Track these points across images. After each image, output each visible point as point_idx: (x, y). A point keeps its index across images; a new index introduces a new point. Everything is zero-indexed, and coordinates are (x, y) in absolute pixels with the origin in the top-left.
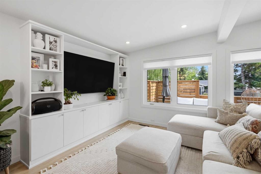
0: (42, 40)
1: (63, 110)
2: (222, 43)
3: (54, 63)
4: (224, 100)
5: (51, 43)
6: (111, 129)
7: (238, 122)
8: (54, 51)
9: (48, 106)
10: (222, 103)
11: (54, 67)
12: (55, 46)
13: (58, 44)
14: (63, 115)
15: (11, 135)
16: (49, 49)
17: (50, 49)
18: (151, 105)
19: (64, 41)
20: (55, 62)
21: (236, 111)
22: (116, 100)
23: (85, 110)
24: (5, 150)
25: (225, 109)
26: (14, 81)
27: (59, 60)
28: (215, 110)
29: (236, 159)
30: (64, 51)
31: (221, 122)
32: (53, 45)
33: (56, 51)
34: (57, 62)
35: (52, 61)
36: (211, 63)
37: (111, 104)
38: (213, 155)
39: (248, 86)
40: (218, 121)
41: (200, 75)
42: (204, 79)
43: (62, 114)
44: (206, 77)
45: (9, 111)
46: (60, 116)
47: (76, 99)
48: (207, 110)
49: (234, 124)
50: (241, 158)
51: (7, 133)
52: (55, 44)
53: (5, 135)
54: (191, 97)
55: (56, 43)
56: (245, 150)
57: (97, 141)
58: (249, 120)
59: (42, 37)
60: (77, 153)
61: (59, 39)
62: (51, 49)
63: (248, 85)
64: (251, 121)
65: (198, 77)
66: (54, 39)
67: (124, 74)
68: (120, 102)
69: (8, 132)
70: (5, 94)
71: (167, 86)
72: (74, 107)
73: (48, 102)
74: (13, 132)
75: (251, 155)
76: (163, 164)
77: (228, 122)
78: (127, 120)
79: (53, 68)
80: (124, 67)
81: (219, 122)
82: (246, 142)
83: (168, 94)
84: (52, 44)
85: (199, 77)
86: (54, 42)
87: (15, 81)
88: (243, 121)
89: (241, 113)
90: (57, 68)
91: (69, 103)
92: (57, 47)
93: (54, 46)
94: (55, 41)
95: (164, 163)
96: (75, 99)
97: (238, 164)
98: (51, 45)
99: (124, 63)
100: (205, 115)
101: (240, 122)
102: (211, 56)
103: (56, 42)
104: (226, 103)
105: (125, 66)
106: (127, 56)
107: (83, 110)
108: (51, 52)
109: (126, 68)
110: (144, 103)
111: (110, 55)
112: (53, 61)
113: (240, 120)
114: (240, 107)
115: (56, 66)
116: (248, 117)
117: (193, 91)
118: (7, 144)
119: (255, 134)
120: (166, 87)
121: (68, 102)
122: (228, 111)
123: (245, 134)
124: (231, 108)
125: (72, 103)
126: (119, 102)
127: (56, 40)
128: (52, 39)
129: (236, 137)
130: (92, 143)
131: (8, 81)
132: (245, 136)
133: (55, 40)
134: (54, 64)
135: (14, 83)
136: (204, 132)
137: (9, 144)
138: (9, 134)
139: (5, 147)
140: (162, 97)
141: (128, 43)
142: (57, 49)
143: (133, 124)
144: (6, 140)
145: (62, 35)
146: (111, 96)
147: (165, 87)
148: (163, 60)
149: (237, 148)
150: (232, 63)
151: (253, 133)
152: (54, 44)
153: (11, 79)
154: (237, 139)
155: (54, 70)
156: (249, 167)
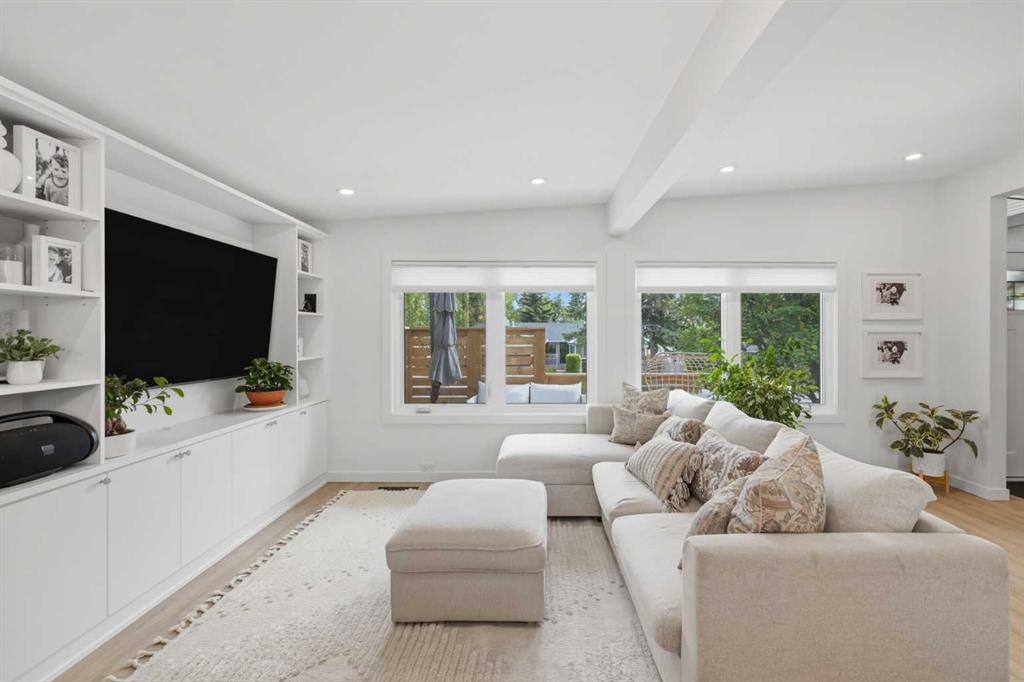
0: (5, 149)
1: (103, 461)
2: (617, 236)
3: (57, 255)
4: (625, 384)
5: (42, 165)
6: (274, 523)
7: (658, 432)
8: (57, 202)
9: (43, 448)
10: (620, 393)
11: (59, 272)
12: (60, 179)
13: (72, 172)
14: (106, 482)
16: (34, 192)
17: (41, 194)
18: (420, 414)
19: (108, 166)
20: (61, 252)
21: (649, 410)
22: (290, 405)
23: (188, 453)
25: (628, 407)
27: (79, 244)
28: (608, 413)
29: (666, 502)
30: (106, 210)
31: (622, 439)
32: (51, 176)
33: (65, 203)
34: (69, 252)
35: (50, 249)
36: (593, 286)
37: (275, 423)
38: (628, 504)
39: (649, 343)
40: (615, 438)
41: (524, 304)
42: (538, 319)
43: (103, 477)
44: (544, 312)
46: (94, 486)
47: (161, 409)
48: (586, 414)
49: (649, 439)
50: (674, 497)
52: (59, 173)
54: (523, 382)
55: (65, 170)
56: (680, 480)
57: (243, 571)
58: (678, 424)
59: (4, 137)
60: (183, 624)
61: (78, 150)
62: (45, 193)
63: (648, 340)
64: (682, 424)
65: (518, 310)
66: (58, 149)
67: (310, 303)
68: (305, 413)
71: (449, 345)
72: (140, 444)
73: (35, 430)
75: (689, 486)
76: (537, 546)
77: (637, 437)
78: (324, 482)
79: (50, 280)
80: (309, 274)
81: (618, 441)
82: (680, 465)
83: (454, 374)
84: (48, 172)
85: (524, 310)
86: (55, 164)
88: (668, 428)
89: (660, 413)
90: (68, 278)
91: (122, 431)
92: (67, 184)
93: (55, 179)
94: (62, 159)
95: (538, 544)
96: (150, 411)
97: (671, 508)
98: (44, 177)
99: (309, 258)
100: (582, 429)
101: (661, 432)
102: (593, 266)
103: (63, 161)
104: (630, 392)
105: (313, 271)
106: (324, 234)
107: (180, 456)
108: (43, 207)
109: (317, 280)
110: (393, 410)
111: (254, 224)
112: (53, 245)
113: (661, 426)
114: (656, 399)
115: (66, 269)
116: (674, 419)
117: (527, 360)
119: (692, 446)
120: (447, 350)
121: (114, 424)
122: (635, 410)
123: (678, 449)
124: (640, 403)
125: (130, 431)
126: (299, 413)
127: (65, 156)
128: (48, 147)
129: (664, 459)
130: (230, 579)
132: (679, 453)
133: (61, 153)
134: (57, 259)
136: (594, 467)
140: (429, 387)
141: (346, 192)
142: (67, 197)
143: (355, 489)
145: (95, 135)
146: (264, 390)
147: (444, 352)
148: (460, 264)
149: (668, 479)
150: (638, 291)
151: (688, 444)
152: (55, 173)
154: (667, 461)
155: (59, 288)
156: (687, 509)
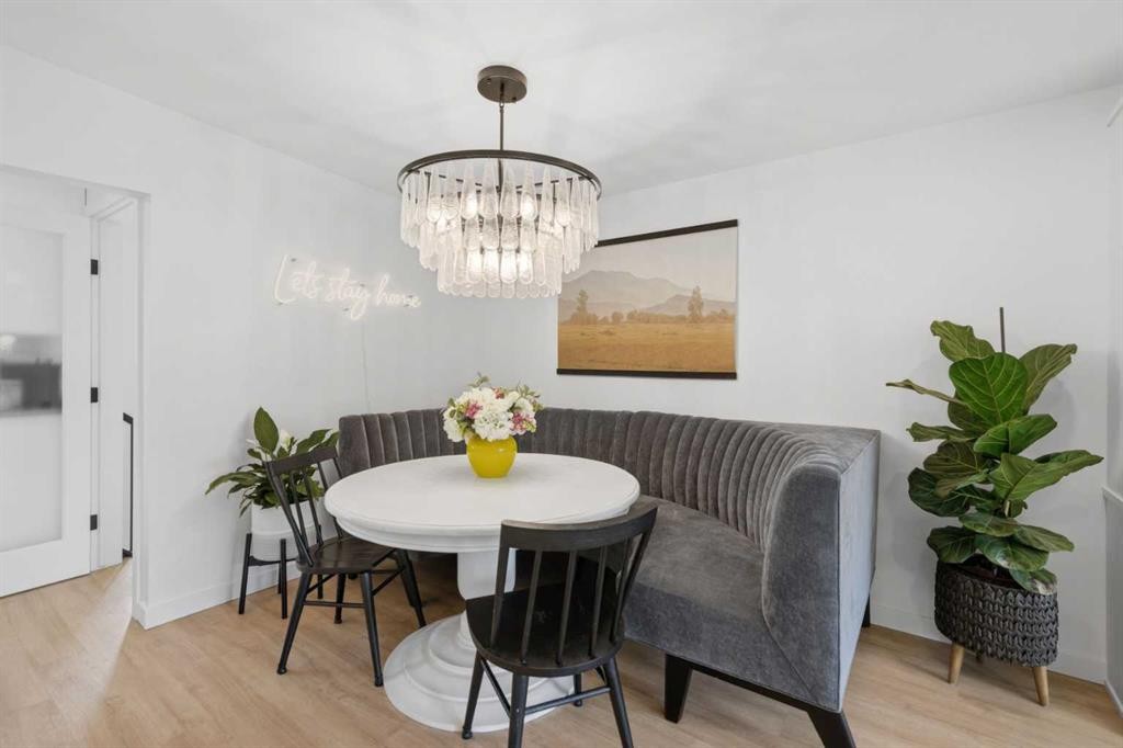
15: (1047, 552)
24: (1029, 597)
26: (1073, 349)
45: (1045, 459)
51: (1037, 540)
53: (1027, 543)
69: (1040, 539)
70: (1037, 396)
74: (1058, 546)
87: (1078, 350)
118: (1037, 581)
131: (1056, 347)
135: (1072, 356)
137: (1043, 582)
138: (1041, 544)
139: (1027, 585)
144: (1029, 562)
153: (1063, 343)
